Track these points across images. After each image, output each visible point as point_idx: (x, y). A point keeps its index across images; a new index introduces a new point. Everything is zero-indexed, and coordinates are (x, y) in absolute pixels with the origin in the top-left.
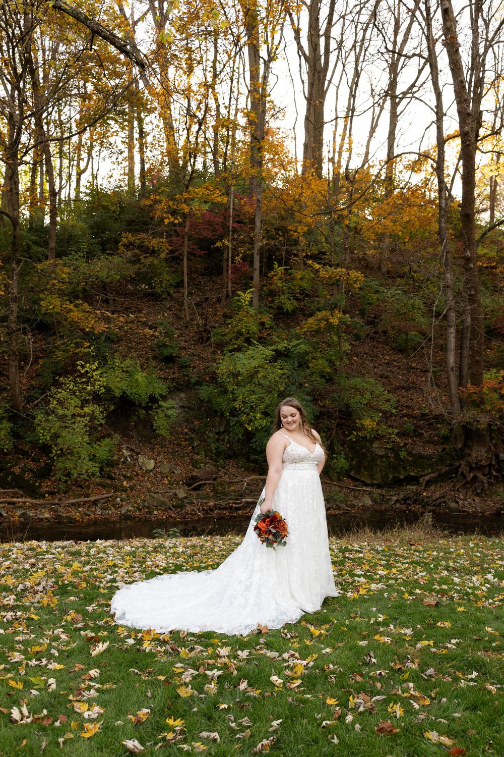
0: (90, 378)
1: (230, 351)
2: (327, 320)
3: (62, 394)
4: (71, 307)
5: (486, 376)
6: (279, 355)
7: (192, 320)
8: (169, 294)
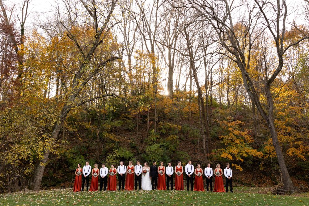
0: (116, 153)
1: (149, 145)
2: (173, 138)
3: (109, 157)
4: (110, 135)
5: (213, 151)
6: (162, 146)
7: (139, 136)
8: (133, 129)
